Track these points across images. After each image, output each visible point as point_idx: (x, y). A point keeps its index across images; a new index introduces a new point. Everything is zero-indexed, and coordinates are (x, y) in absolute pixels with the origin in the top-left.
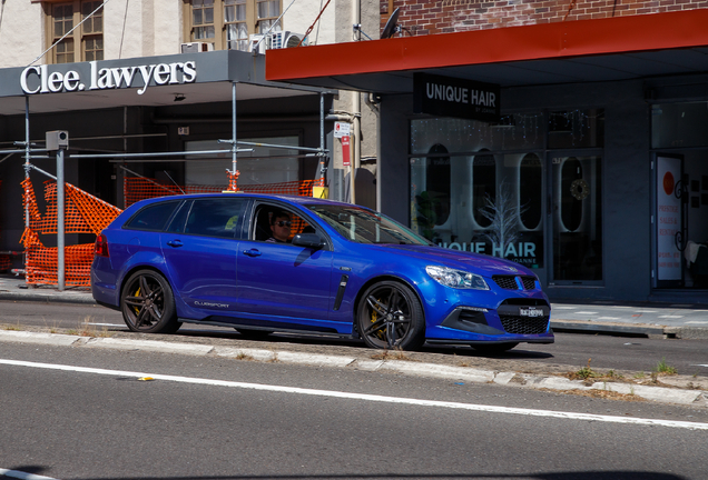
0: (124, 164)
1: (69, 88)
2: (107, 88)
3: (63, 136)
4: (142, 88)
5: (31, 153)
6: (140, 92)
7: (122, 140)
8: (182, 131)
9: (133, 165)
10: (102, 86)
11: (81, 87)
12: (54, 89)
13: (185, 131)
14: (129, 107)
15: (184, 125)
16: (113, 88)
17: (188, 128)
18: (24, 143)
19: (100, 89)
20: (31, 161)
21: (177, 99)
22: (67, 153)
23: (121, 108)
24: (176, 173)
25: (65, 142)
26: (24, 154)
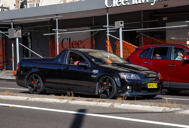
0: (142, 32)
1: (124, 4)
2: (139, 4)
3: (121, 23)
4: (153, 3)
5: (109, 30)
6: (152, 4)
7: (141, 23)
8: (165, 19)
9: (145, 32)
10: (137, 3)
11: (129, 4)
12: (118, 5)
13: (166, 19)
14: (144, 11)
15: (165, 16)
16: (141, 3)
17: (167, 17)
18: (107, 26)
19: (136, 4)
20: (109, 33)
21: (165, 6)
22: (123, 29)
23: (140, 11)
24: (162, 35)
25: (123, 25)
26: (107, 30)
